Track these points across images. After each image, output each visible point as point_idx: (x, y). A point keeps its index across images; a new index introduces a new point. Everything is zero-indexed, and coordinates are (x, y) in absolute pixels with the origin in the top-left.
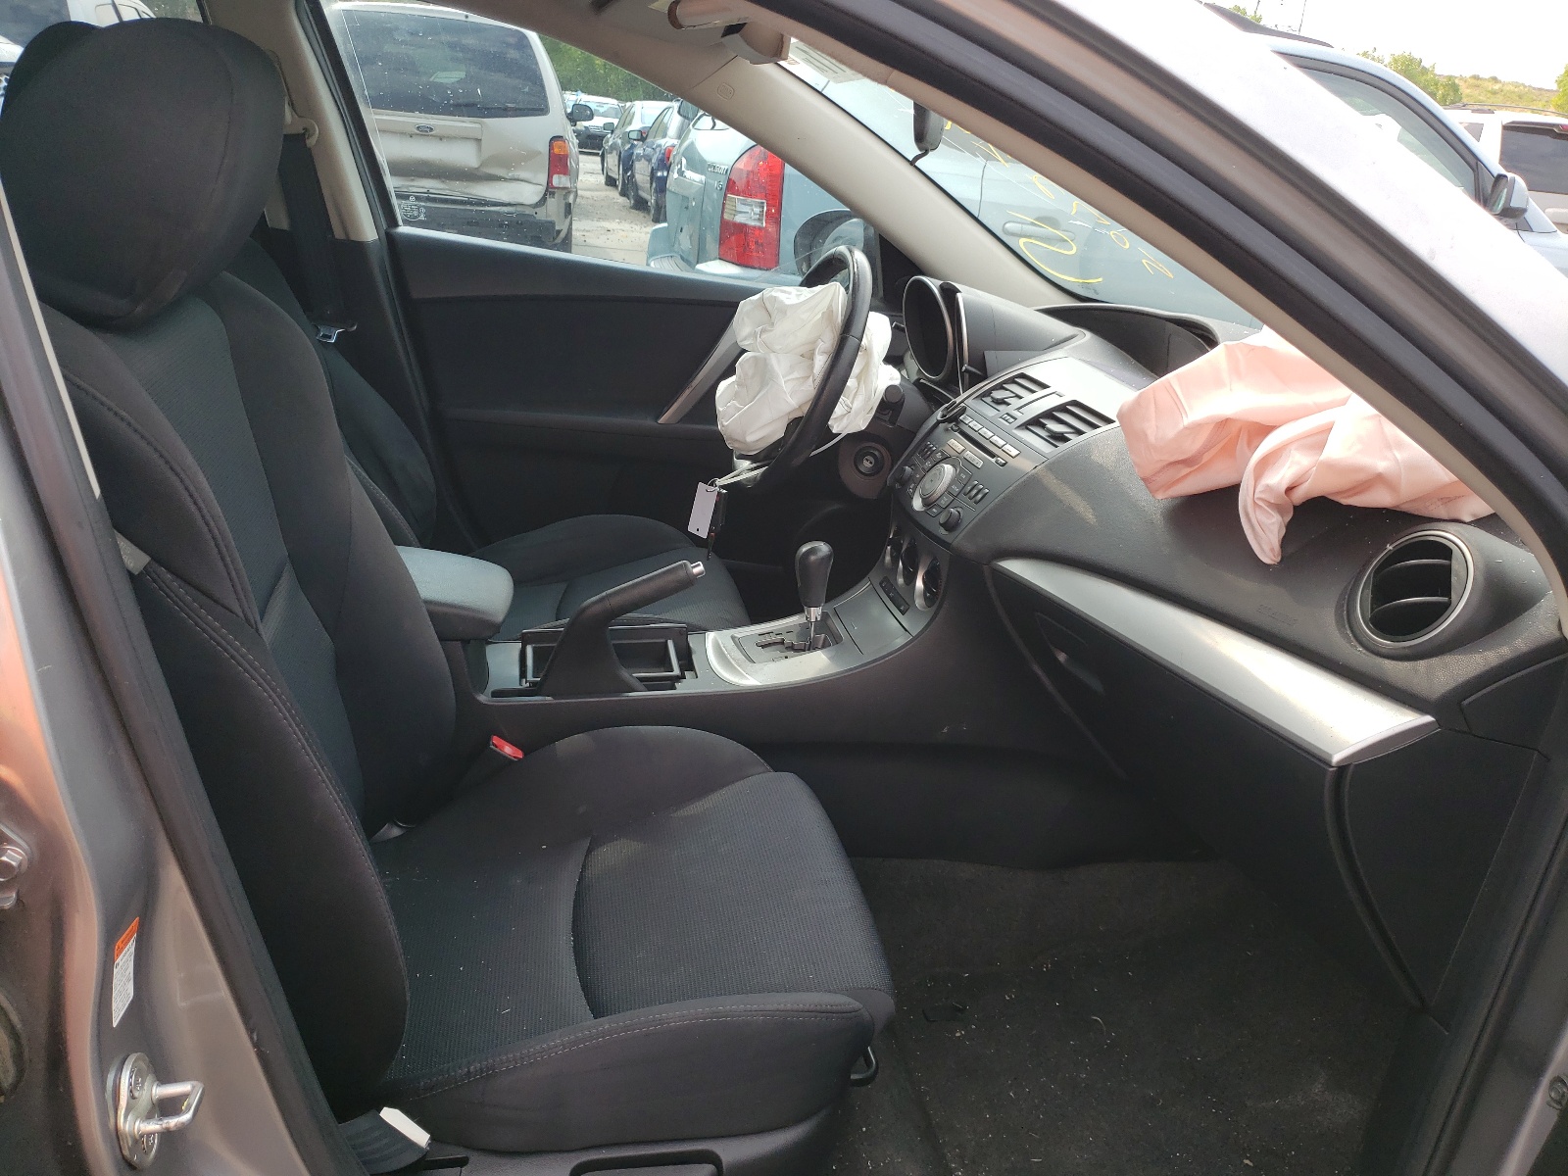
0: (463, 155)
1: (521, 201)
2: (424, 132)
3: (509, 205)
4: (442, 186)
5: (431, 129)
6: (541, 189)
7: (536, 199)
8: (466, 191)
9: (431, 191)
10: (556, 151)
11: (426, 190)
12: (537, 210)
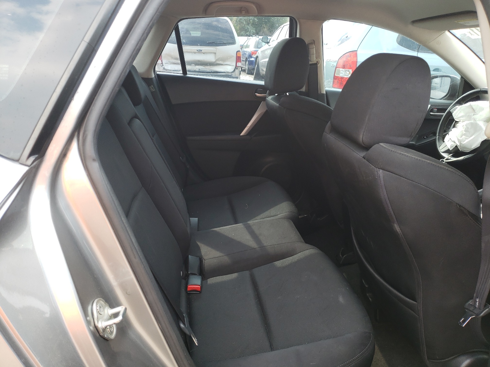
0: (210, 58)
1: (228, 71)
2: (200, 51)
3: (224, 72)
4: (203, 68)
5: (201, 51)
6: (234, 67)
7: (232, 70)
8: (211, 69)
9: (200, 69)
10: (238, 55)
11: (199, 69)
12: (232, 74)
